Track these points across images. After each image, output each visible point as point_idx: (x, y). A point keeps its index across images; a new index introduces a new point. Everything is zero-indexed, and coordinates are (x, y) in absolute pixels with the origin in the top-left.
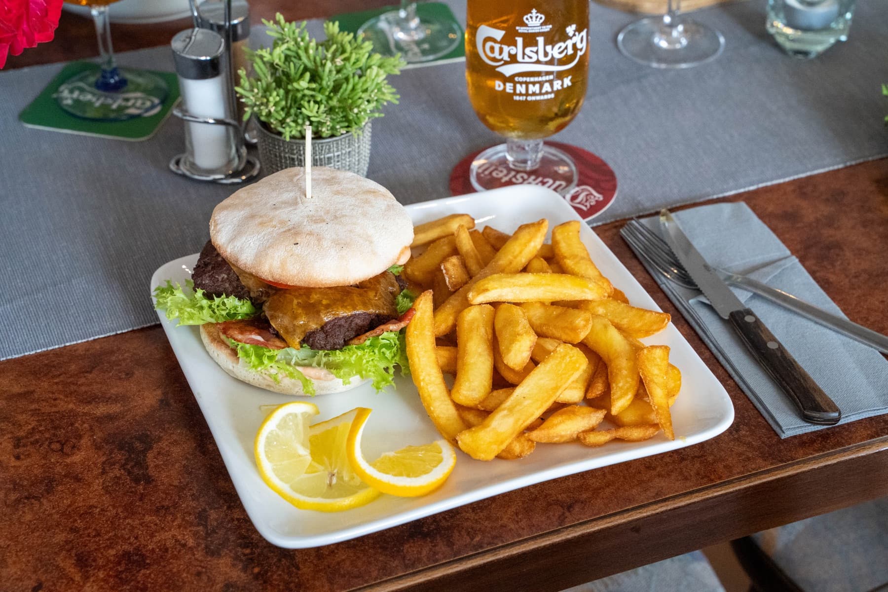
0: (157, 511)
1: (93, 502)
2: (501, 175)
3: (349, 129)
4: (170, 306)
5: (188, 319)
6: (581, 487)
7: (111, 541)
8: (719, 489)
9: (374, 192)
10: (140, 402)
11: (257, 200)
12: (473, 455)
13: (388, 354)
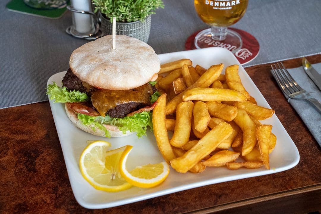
0: (37, 186)
1: (8, 179)
2: (208, 42)
3: (139, 19)
4: (52, 94)
5: (59, 100)
6: (226, 187)
7: (14, 198)
8: (290, 193)
9: (144, 48)
10: (37, 135)
11: (92, 49)
12: (177, 171)
13: (144, 121)
